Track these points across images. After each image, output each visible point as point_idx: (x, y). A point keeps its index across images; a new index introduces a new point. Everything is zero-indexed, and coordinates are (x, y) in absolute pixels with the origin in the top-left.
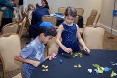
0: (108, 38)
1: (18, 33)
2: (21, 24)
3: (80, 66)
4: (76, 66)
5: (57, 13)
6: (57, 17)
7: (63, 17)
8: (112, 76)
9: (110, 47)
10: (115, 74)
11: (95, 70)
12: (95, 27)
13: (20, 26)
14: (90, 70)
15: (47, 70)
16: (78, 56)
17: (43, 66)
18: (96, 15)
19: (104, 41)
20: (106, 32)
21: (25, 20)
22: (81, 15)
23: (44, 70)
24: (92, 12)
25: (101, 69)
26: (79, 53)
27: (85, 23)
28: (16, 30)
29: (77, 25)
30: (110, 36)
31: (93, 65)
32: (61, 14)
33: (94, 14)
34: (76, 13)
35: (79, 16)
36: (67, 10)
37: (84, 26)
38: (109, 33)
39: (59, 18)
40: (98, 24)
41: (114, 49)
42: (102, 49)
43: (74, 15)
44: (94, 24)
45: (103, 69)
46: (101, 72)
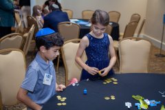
0: (156, 55)
1: (22, 48)
2: (26, 35)
3: (113, 98)
4: (107, 98)
5: (81, 18)
6: (81, 25)
11: (136, 104)
12: (137, 39)
13: (25, 38)
14: (128, 105)
15: (64, 104)
16: (112, 83)
18: (138, 22)
19: (150, 59)
20: (153, 47)
21: (32, 29)
22: (116, 21)
23: (59, 104)
24: (133, 18)
25: (145, 103)
26: (113, 79)
27: (122, 33)
28: (20, 44)
30: (159, 53)
31: (134, 96)
32: (86, 21)
33: (135, 20)
35: (114, 23)
37: (121, 38)
38: (157, 48)
39: (84, 25)
40: (142, 35)
42: (147, 72)
44: (136, 35)
45: (148, 102)
46: (145, 107)
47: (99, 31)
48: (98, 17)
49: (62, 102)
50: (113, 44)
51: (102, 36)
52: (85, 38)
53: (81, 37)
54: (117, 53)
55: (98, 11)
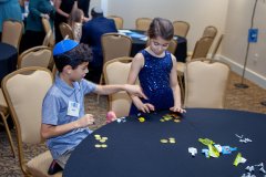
0: (236, 85)
3: (172, 141)
4: (165, 141)
6: (133, 38)
7: (146, 39)
8: (236, 164)
9: (240, 103)
10: (244, 160)
11: (204, 151)
12: (211, 62)
14: (193, 151)
15: (104, 146)
16: (172, 121)
17: (98, 137)
18: (213, 38)
19: (228, 90)
20: (231, 73)
22: (182, 36)
23: (98, 146)
24: (206, 31)
25: (215, 150)
27: (190, 52)
30: (240, 82)
31: (201, 140)
32: (142, 32)
35: (180, 38)
36: (152, 26)
37: (189, 59)
38: (237, 76)
39: (138, 39)
40: (218, 56)
41: (246, 109)
42: (221, 107)
44: (209, 55)
45: (219, 148)
46: (215, 155)
49: (101, 143)
53: (133, 54)
54: (182, 80)
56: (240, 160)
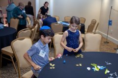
0: (104, 42)
1: (30, 37)
2: (33, 30)
3: (81, 65)
4: (77, 65)
5: (64, 21)
6: (64, 25)
7: (68, 25)
8: (106, 73)
9: (106, 49)
10: (108, 72)
11: (93, 68)
12: (94, 33)
13: (32, 32)
14: (89, 69)
15: (54, 68)
16: (80, 57)
17: (51, 64)
18: (95, 24)
19: (101, 44)
20: (102, 38)
21: (36, 26)
23: (51, 68)
24: (92, 21)
25: (97, 68)
26: (81, 55)
27: (86, 30)
28: (29, 34)
29: (80, 32)
30: (106, 41)
31: (92, 64)
32: (67, 22)
33: (94, 23)
34: (79, 21)
35: (82, 24)
36: (72, 19)
37: (86, 32)
38: (105, 39)
39: (65, 25)
40: (97, 31)
41: (108, 52)
42: (99, 51)
43: (78, 23)
44: (94, 31)
45: (99, 67)
46: (97, 70)
47: (74, 28)
48: (74, 20)
50: (82, 36)
51: (75, 31)
52: (66, 32)
53: (64, 31)
54: (84, 40)
55: (74, 17)
56: (107, 71)
